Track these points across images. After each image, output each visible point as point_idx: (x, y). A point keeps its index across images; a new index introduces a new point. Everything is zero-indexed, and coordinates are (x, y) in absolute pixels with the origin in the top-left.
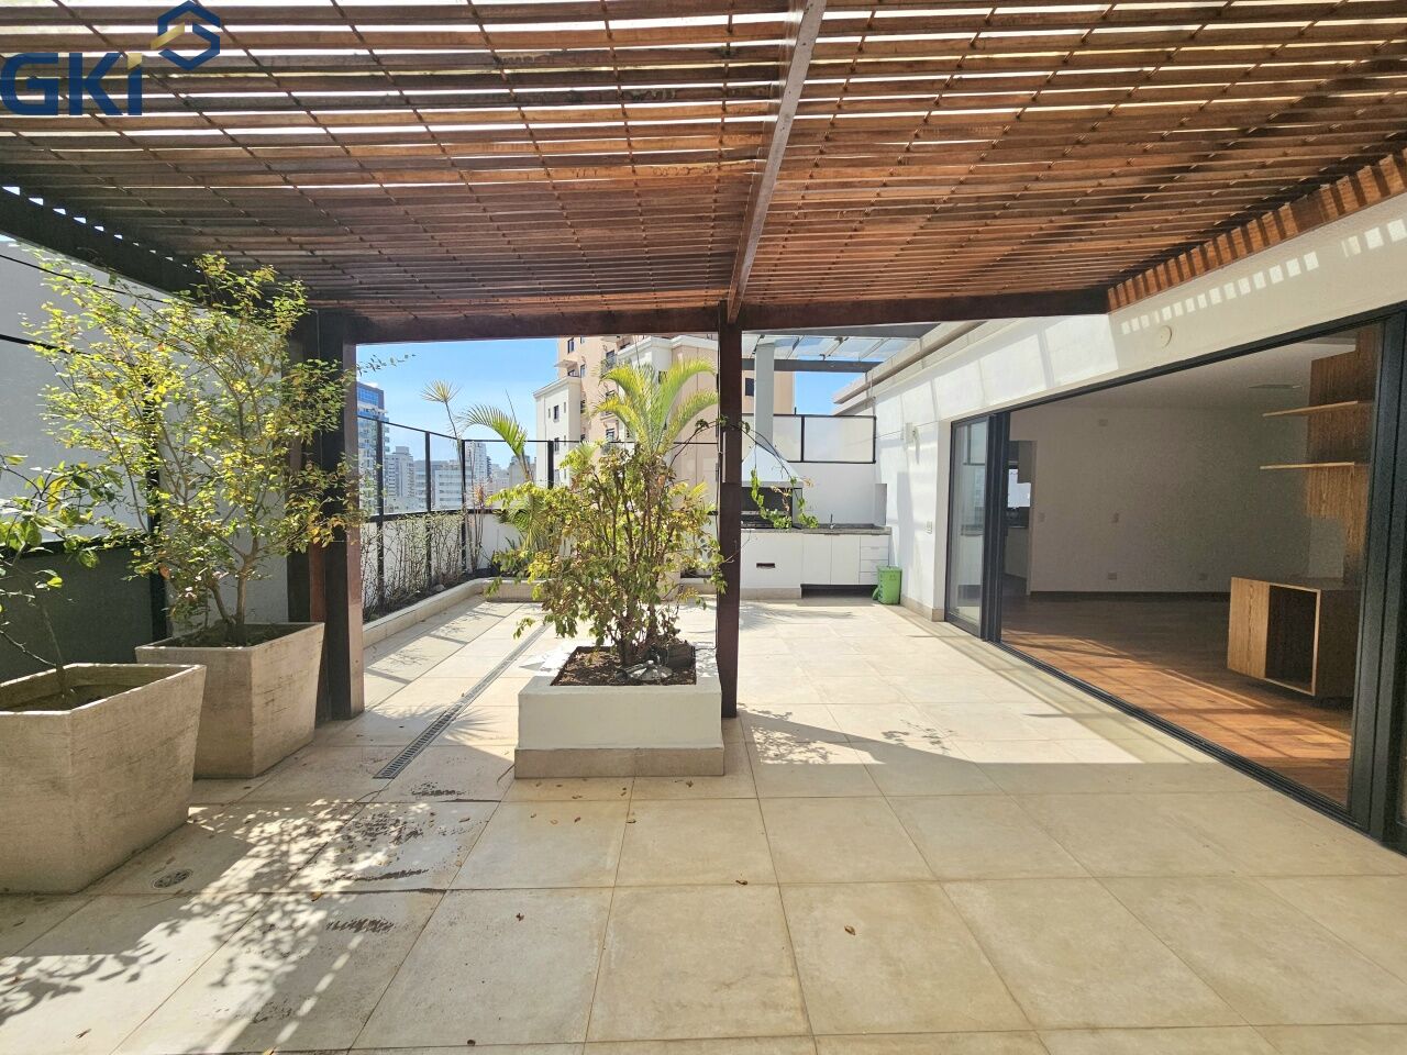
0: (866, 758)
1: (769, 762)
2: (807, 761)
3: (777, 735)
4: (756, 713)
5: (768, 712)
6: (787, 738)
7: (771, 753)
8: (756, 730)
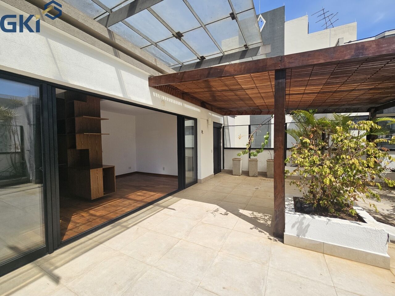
0: (241, 211)
1: (270, 215)
2: (259, 213)
3: (262, 222)
4: (265, 232)
5: (260, 231)
6: (259, 220)
7: (268, 217)
8: (269, 225)
